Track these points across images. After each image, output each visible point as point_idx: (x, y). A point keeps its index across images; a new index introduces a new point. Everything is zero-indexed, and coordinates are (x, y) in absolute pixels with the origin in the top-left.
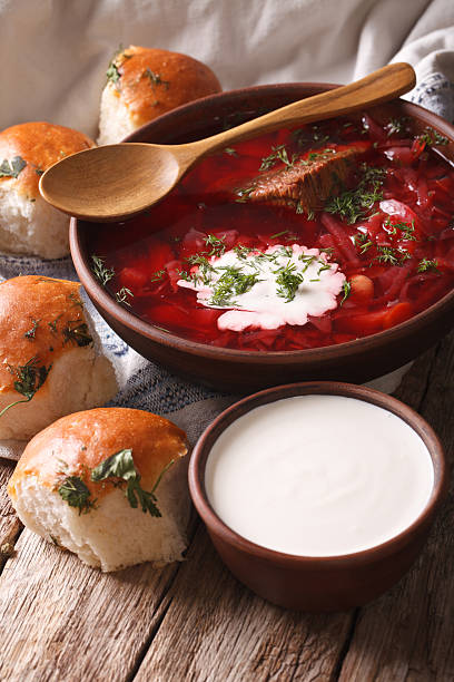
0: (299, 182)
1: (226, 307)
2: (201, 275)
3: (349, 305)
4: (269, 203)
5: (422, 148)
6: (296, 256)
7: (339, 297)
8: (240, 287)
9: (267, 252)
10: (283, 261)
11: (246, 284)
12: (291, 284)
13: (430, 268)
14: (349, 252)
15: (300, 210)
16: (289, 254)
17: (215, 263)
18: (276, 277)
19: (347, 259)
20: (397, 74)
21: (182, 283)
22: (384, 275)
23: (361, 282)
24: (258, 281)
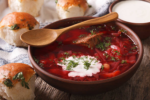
0: (89, 40)
1: (70, 71)
2: (63, 62)
3: (104, 71)
4: (81, 45)
5: (120, 33)
6: (88, 58)
7: (101, 69)
8: (74, 66)
9: (81, 57)
10: (85, 59)
11: (75, 65)
12: (88, 65)
13: (124, 62)
14: (103, 58)
15: (89, 47)
16: (87, 58)
17: (67, 59)
18: (84, 63)
19: (103, 60)
20: (113, 15)
21: (58, 64)
22: (112, 64)
23: (106, 65)
24: (78, 64)
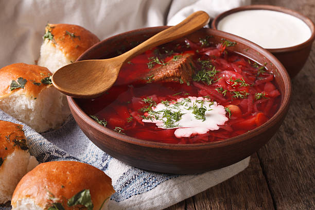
0: (179, 68)
1: (175, 128)
3: (234, 118)
7: (227, 115)
8: (175, 118)
9: (178, 101)
11: (178, 116)
13: (262, 97)
14: (218, 96)
15: (181, 82)
16: (189, 101)
18: (190, 111)
20: (199, 16)
21: (145, 121)
23: (232, 107)
24: (182, 114)
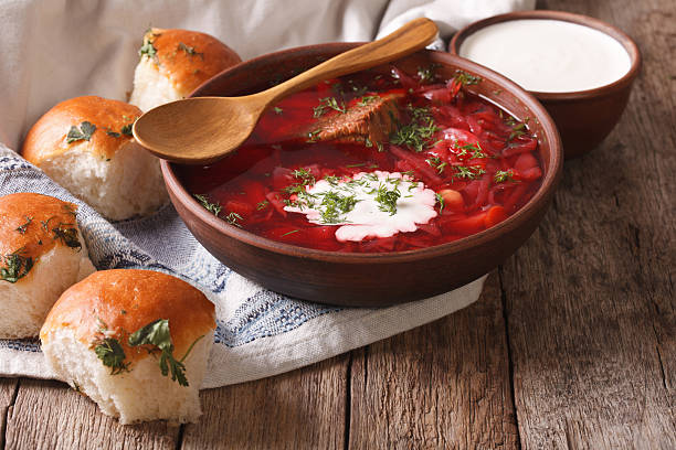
0: (365, 119)
1: (338, 224)
2: (303, 200)
3: (448, 213)
4: (340, 140)
5: (458, 87)
6: (382, 180)
7: (436, 207)
8: (343, 207)
9: (355, 178)
12: (389, 200)
13: (506, 179)
14: (428, 173)
15: (369, 144)
16: (375, 178)
17: (311, 191)
18: (373, 196)
23: (450, 194)
24: (357, 201)
